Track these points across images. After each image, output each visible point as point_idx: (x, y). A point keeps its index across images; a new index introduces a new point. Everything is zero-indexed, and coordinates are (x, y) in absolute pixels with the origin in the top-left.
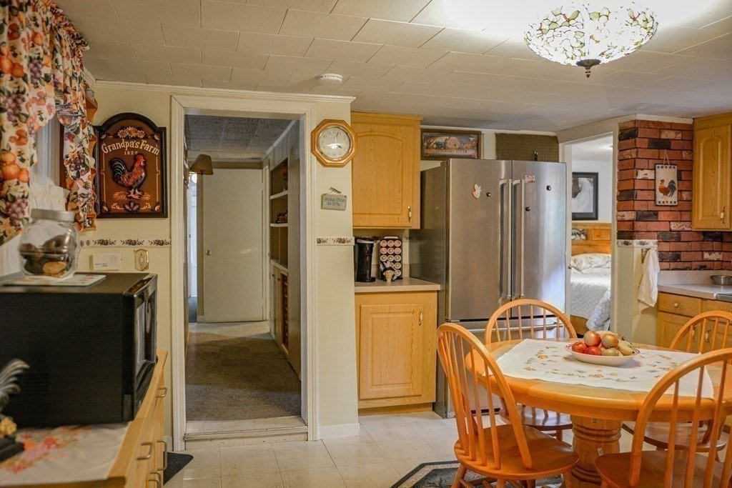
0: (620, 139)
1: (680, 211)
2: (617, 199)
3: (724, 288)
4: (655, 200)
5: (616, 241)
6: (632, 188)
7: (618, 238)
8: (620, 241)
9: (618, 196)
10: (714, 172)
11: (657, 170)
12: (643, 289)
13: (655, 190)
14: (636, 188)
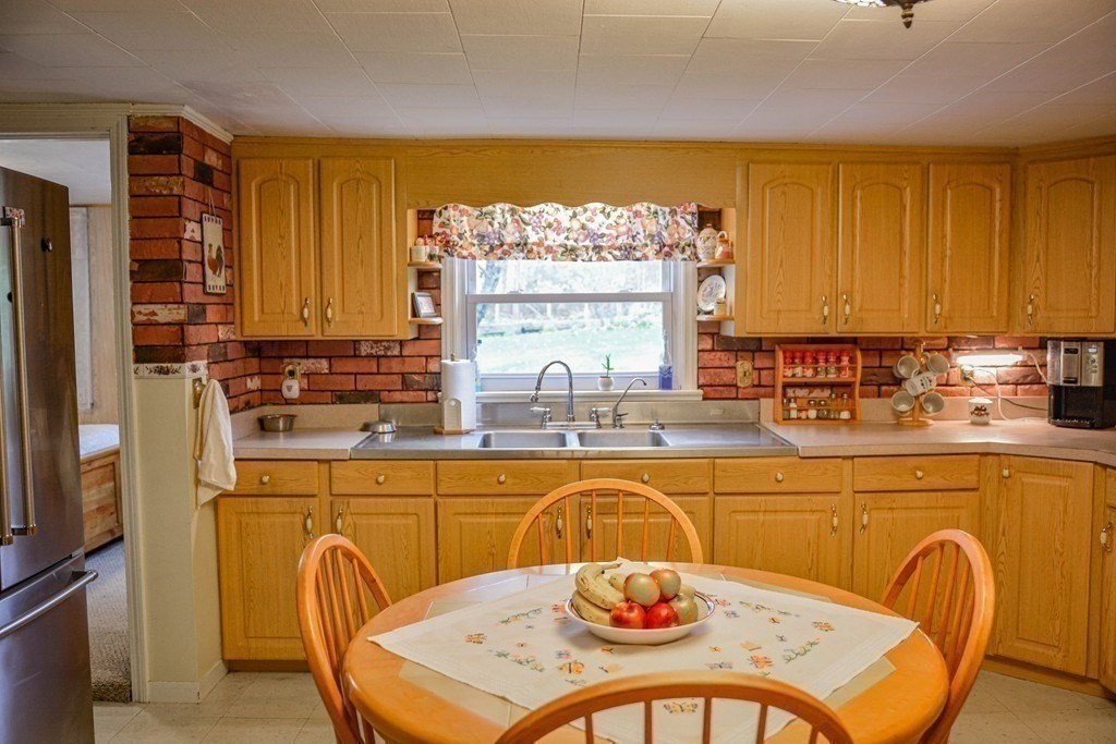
0: (132, 151)
1: (224, 304)
2: (131, 278)
3: (285, 437)
4: (204, 284)
5: (133, 366)
6: (176, 256)
7: (137, 361)
8: (142, 366)
9: (132, 273)
10: (282, 237)
11: (204, 223)
12: (212, 460)
13: (202, 263)
14: (184, 257)
